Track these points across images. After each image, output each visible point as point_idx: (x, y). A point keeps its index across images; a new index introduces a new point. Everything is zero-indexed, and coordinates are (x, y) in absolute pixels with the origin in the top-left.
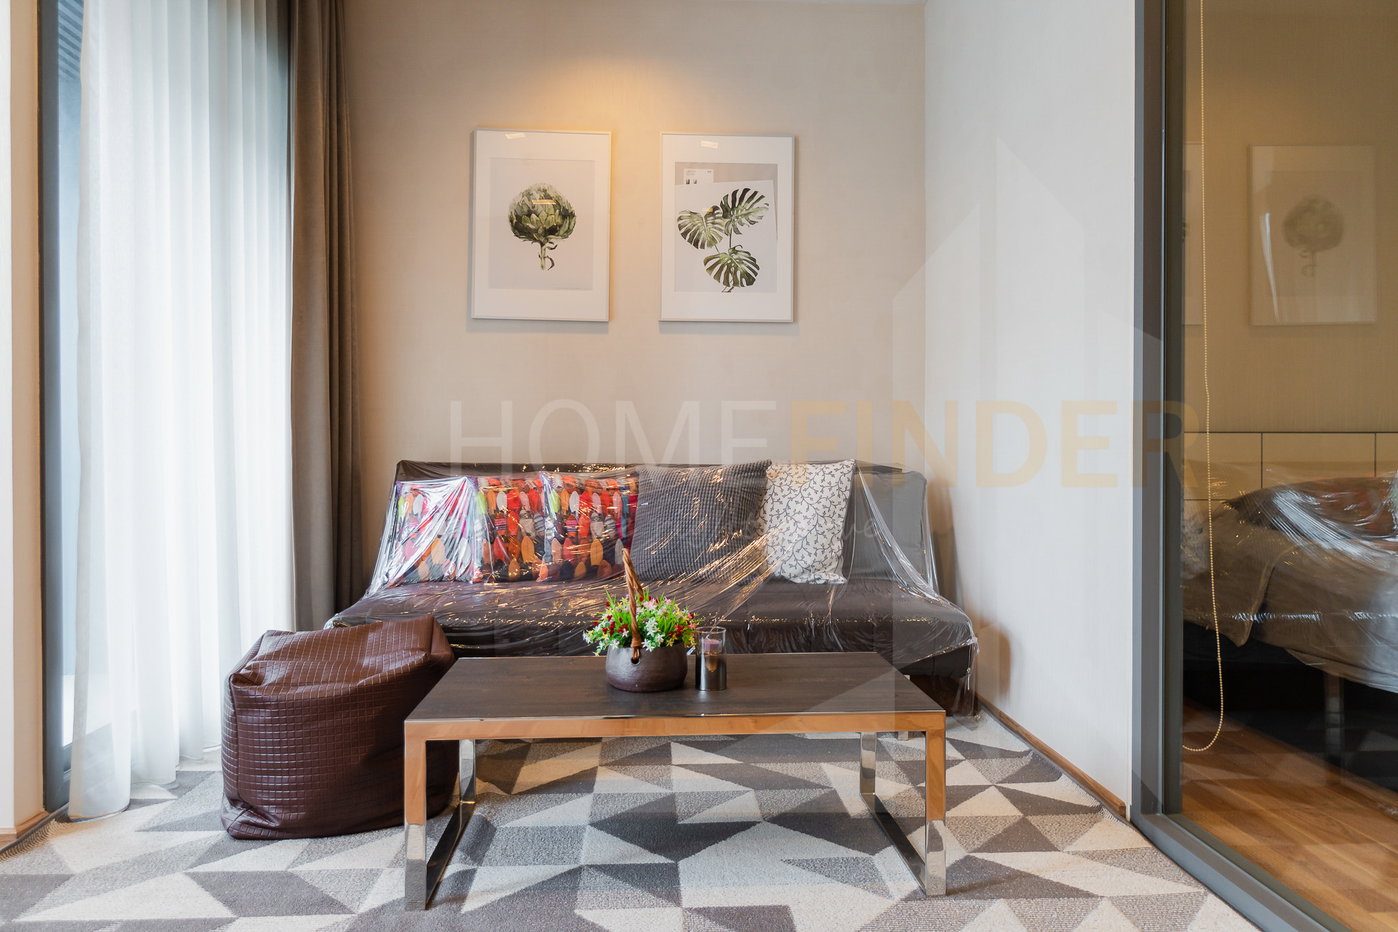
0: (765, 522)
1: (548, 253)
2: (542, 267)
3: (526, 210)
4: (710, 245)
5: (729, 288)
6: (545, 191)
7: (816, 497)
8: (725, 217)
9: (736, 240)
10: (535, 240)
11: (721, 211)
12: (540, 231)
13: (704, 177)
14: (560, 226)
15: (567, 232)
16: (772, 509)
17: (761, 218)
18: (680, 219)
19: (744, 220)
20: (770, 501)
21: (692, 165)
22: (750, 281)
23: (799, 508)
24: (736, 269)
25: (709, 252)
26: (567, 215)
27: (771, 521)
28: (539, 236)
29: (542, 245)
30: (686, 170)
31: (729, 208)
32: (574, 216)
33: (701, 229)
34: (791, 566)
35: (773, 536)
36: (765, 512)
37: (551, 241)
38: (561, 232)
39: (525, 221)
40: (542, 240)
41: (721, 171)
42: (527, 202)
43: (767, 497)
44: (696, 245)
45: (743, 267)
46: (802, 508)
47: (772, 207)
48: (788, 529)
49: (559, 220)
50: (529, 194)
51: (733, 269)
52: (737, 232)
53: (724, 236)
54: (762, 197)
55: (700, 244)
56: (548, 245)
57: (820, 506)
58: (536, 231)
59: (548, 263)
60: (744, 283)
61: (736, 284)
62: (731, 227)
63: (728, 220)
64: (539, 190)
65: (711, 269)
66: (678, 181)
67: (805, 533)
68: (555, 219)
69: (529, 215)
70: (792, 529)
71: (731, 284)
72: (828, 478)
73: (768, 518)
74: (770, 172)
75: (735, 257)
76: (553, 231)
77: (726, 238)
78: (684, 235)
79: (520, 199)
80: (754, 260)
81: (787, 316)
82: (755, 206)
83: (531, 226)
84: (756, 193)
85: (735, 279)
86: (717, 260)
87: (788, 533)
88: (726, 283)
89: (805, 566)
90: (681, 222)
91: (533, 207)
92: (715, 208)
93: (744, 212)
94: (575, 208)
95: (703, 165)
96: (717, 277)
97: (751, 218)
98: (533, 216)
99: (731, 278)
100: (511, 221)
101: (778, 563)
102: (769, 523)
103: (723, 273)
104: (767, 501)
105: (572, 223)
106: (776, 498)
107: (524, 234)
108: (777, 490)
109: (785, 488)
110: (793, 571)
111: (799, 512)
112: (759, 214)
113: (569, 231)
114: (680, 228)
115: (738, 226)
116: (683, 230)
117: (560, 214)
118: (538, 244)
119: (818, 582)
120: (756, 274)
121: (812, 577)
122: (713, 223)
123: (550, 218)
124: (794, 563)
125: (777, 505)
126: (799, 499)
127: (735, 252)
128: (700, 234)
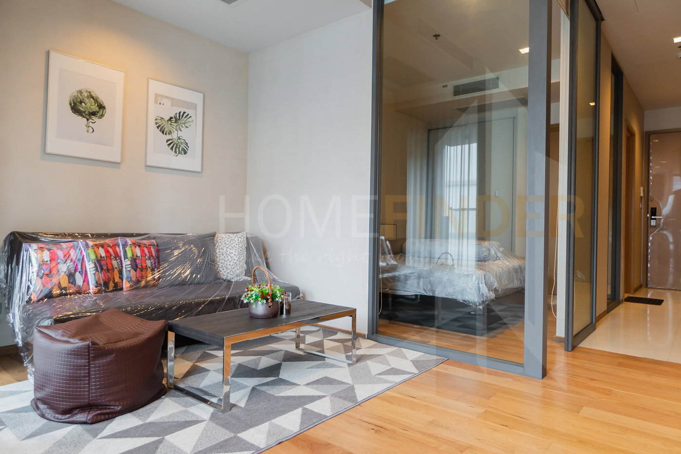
0: (217, 257)
1: (91, 124)
2: (88, 131)
3: (79, 100)
4: (169, 134)
5: (176, 155)
6: (90, 92)
7: (237, 247)
8: (176, 122)
9: (180, 133)
10: (84, 117)
11: (174, 119)
12: (87, 113)
13: (167, 103)
14: (98, 112)
15: (101, 116)
16: (219, 252)
17: (190, 126)
18: (156, 119)
19: (183, 125)
20: (218, 249)
21: (162, 96)
22: (185, 153)
23: (231, 251)
24: (180, 146)
25: (168, 137)
26: (101, 107)
27: (220, 257)
28: (86, 115)
29: (88, 120)
30: (159, 98)
31: (178, 119)
32: (105, 108)
33: (165, 126)
34: (231, 274)
35: (222, 263)
36: (216, 253)
37: (93, 119)
38: (98, 115)
39: (78, 106)
40: (88, 117)
41: (174, 102)
42: (80, 96)
43: (216, 247)
44: (163, 133)
45: (182, 146)
46: (233, 251)
47: (194, 122)
48: (228, 260)
49: (97, 109)
50: (81, 92)
51: (178, 146)
52: (181, 130)
53: (174, 130)
54: (191, 117)
55: (165, 133)
56: (91, 120)
57: (239, 250)
58: (85, 112)
59: (91, 130)
60: (183, 153)
61: (179, 153)
62: (178, 127)
63: (177, 124)
64: (87, 91)
65: (169, 145)
66: (156, 102)
67: (235, 261)
68: (95, 108)
69: (81, 102)
70: (230, 260)
71: (178, 153)
72: (240, 239)
73: (218, 256)
74: (194, 106)
75: (179, 141)
76: (94, 114)
77: (176, 132)
78: (158, 127)
79: (76, 94)
80: (187, 144)
81: (199, 170)
82: (188, 120)
83: (82, 109)
84: (188, 114)
85: (179, 151)
86: (172, 141)
87: (229, 261)
88: (175, 152)
89: (236, 274)
90: (156, 121)
91: (83, 100)
92: (171, 118)
93: (184, 122)
94: (105, 104)
95: (167, 97)
96: (172, 149)
97: (186, 125)
98: (83, 104)
99: (177, 150)
100: (71, 104)
101: (226, 274)
102: (219, 258)
103: (174, 147)
104: (216, 249)
105: (104, 112)
106: (220, 248)
107: (78, 112)
108: (220, 244)
109: (223, 243)
110: (232, 276)
111: (232, 253)
112: (189, 124)
113: (102, 116)
114: (156, 124)
115: (181, 127)
116: (157, 125)
117: (98, 105)
118: (85, 119)
119: (240, 280)
120: (188, 150)
121: (239, 278)
122: (171, 124)
123: (92, 107)
124: (232, 273)
125: (221, 250)
126: (230, 247)
127: (179, 138)
128: (165, 128)
